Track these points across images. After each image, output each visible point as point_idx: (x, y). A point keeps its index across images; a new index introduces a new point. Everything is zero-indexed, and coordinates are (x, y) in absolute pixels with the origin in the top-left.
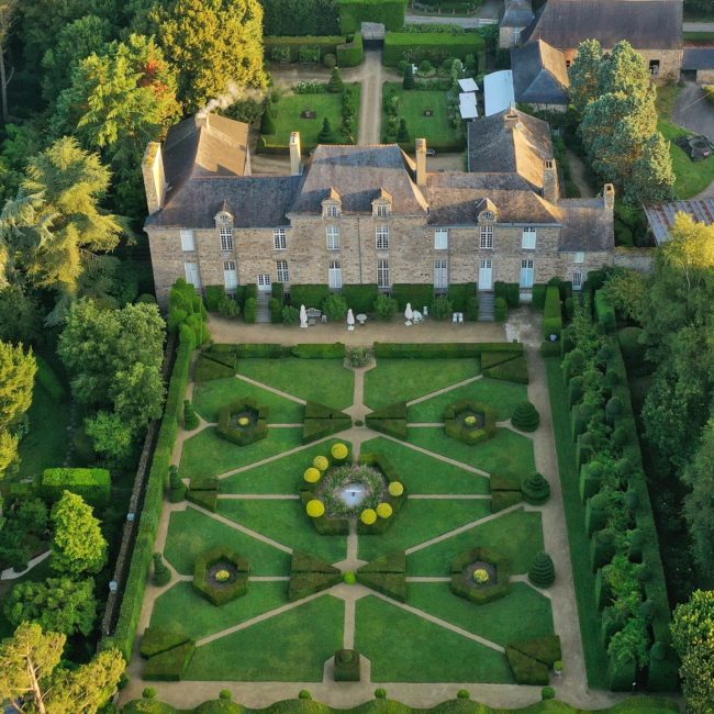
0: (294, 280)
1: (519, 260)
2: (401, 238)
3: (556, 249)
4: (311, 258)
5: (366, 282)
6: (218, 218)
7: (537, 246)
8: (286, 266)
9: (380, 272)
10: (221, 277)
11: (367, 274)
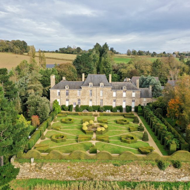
0: (82, 104)
1: (131, 100)
2: (105, 93)
3: (139, 97)
4: (86, 98)
5: (97, 105)
6: (66, 87)
7: (136, 96)
8: (80, 101)
9: (101, 102)
10: (65, 102)
11: (98, 103)
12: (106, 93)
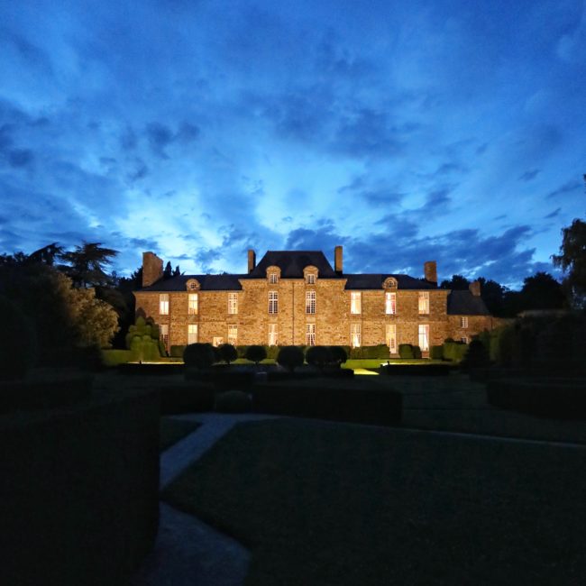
0: (241, 342)
1: (417, 324)
2: (325, 303)
3: (445, 313)
4: (255, 321)
5: (297, 344)
6: (188, 285)
7: (431, 310)
9: (308, 336)
10: (186, 338)
11: (298, 337)
12: (328, 302)
